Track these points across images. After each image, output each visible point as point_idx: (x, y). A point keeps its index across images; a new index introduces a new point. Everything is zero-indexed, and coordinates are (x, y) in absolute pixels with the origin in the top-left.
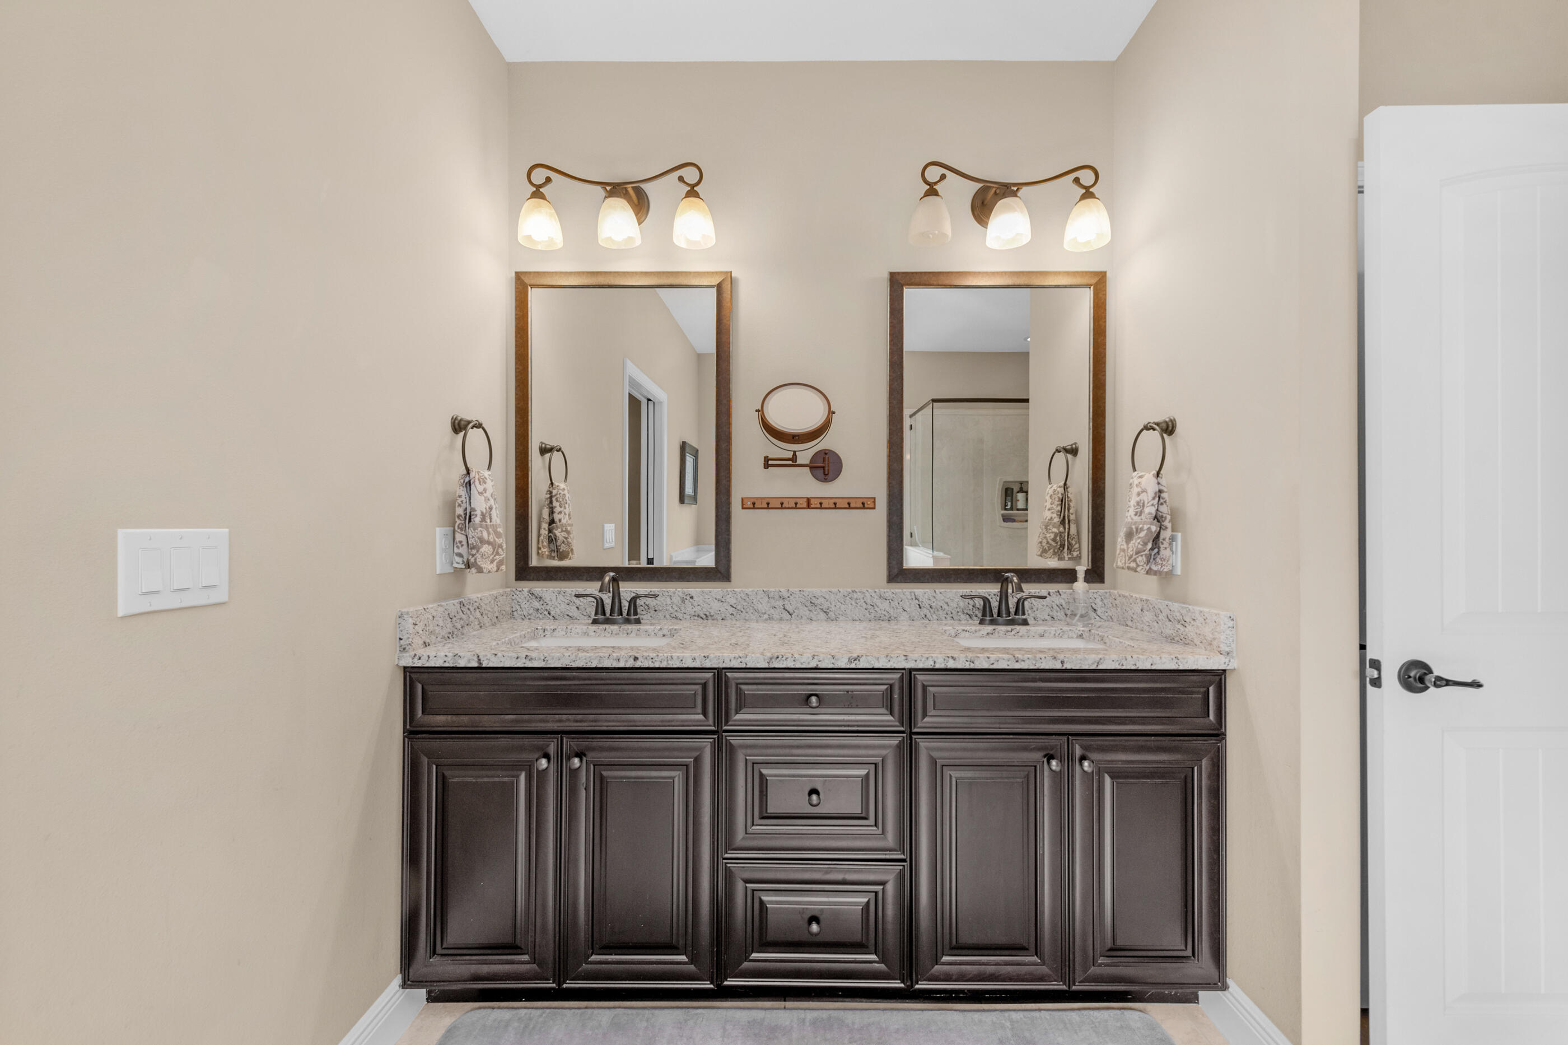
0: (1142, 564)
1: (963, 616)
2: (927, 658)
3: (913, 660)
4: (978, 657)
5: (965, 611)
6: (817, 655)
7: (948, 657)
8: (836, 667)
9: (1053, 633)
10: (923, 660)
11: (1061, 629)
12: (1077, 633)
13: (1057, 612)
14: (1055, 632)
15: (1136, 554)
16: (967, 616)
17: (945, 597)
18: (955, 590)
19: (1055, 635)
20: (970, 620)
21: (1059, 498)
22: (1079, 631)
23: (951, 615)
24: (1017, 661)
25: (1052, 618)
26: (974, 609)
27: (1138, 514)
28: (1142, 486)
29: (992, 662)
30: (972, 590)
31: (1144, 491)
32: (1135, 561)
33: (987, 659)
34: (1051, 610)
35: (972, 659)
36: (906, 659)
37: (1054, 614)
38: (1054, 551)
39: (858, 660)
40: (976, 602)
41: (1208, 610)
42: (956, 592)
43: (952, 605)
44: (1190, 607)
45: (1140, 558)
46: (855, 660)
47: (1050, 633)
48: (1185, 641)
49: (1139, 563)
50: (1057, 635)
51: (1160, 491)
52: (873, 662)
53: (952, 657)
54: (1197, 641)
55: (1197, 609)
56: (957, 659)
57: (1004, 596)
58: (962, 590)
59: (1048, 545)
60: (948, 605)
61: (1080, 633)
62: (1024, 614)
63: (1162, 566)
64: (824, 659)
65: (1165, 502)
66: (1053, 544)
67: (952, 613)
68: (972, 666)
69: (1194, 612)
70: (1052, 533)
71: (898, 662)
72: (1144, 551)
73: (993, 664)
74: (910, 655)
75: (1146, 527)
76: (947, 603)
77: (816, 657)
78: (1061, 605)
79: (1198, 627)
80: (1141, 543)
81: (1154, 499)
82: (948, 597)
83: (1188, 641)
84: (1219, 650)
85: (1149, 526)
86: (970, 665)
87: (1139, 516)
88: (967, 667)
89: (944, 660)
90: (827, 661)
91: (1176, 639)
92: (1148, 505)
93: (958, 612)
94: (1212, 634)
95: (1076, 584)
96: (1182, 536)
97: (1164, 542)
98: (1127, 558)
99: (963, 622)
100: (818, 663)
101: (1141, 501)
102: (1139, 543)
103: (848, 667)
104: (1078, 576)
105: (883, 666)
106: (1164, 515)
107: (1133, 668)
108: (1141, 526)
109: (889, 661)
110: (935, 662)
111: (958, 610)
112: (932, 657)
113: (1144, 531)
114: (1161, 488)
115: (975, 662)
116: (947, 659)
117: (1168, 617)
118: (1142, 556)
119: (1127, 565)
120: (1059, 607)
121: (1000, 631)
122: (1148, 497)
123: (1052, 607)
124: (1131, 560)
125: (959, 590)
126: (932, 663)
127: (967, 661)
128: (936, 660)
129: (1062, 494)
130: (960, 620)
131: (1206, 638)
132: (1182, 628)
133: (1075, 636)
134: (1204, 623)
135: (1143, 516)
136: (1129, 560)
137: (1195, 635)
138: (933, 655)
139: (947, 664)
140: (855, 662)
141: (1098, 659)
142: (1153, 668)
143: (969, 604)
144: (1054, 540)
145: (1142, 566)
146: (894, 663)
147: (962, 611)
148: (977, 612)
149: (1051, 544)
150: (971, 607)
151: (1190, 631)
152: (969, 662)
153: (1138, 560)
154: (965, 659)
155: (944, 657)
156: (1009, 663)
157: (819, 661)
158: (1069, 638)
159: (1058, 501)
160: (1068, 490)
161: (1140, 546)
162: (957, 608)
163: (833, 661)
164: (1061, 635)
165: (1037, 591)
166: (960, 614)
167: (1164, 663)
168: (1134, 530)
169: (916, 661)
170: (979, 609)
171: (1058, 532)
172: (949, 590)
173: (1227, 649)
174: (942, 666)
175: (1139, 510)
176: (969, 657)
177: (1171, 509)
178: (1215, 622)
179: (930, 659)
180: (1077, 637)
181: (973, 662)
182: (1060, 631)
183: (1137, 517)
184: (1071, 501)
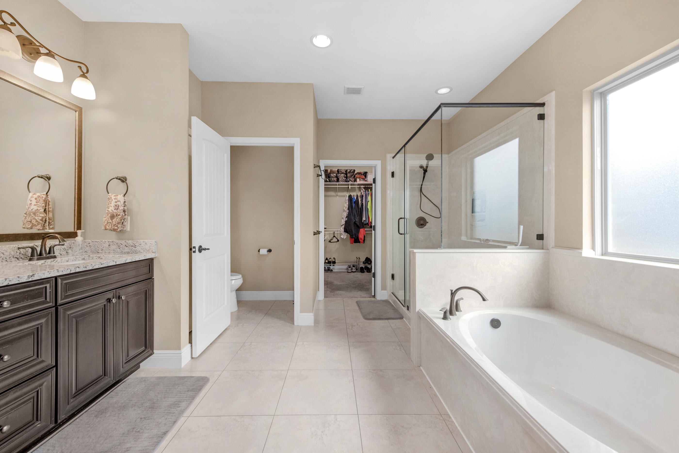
0: (120, 227)
1: (13, 259)
2: (68, 269)
3: (61, 271)
4: (88, 265)
5: (15, 256)
6: (8, 278)
7: (76, 267)
8: (20, 282)
9: (72, 259)
10: (66, 270)
11: (76, 257)
12: (82, 258)
13: (63, 252)
14: (73, 259)
15: (118, 224)
16: (16, 259)
17: (2, 250)
18: (8, 246)
19: (73, 260)
20: (17, 260)
21: (43, 200)
22: (83, 257)
23: (6, 260)
24: (102, 264)
25: (61, 254)
26: (20, 255)
27: (116, 209)
28: (118, 199)
29: (93, 266)
30: (19, 245)
31: (119, 201)
32: (117, 226)
33: (91, 266)
34: (60, 251)
35: (86, 266)
36: (58, 271)
37: (62, 253)
38: (42, 225)
39: (33, 276)
40: (21, 251)
41: (147, 240)
42: (9, 247)
43: (6, 254)
44: (138, 241)
45: (119, 225)
46: (32, 276)
47: (71, 259)
48: (136, 252)
49: (119, 227)
50: (74, 260)
51: (125, 202)
52: (41, 276)
53: (78, 267)
54: (142, 251)
55: (142, 241)
56: (80, 267)
57: (43, 245)
58: (12, 245)
59: (37, 223)
60: (4, 254)
61: (83, 258)
62: (54, 253)
63: (123, 228)
64: (13, 280)
65: (126, 206)
66: (41, 222)
67: (6, 258)
68: (86, 269)
69: (141, 242)
70: (40, 216)
71: (54, 273)
72: (121, 223)
73: (93, 267)
74: (60, 269)
75: (121, 214)
76: (3, 253)
77: (7, 279)
78: (65, 248)
79: (142, 247)
80: (120, 220)
81: (123, 204)
82: (4, 250)
83: (137, 252)
84: (152, 252)
85: (122, 214)
86: (85, 269)
87: (117, 210)
88: (84, 270)
89: (75, 269)
90: (14, 280)
91: (130, 252)
92: (121, 206)
93: (10, 257)
94: (149, 247)
95: (76, 238)
96: (130, 218)
97: (125, 219)
98: (113, 226)
99: (13, 262)
100: (9, 282)
101: (117, 205)
102: (119, 220)
103: (27, 281)
104: (78, 234)
105: (46, 277)
106: (126, 210)
107: (135, 261)
108: (119, 214)
109: (50, 274)
110: (71, 270)
111: (10, 256)
112: (70, 268)
113: (120, 215)
114: (125, 201)
115: (87, 267)
116: (76, 268)
117: (126, 246)
118: (120, 224)
119: (113, 228)
120: (64, 249)
121: (48, 262)
122: (121, 204)
123: (61, 250)
124: (115, 226)
125: (11, 246)
126: (70, 271)
127: (84, 267)
128: (71, 269)
129: (45, 198)
130: (11, 262)
131: (147, 249)
132: (134, 248)
133: (81, 259)
134: (145, 245)
135: (118, 210)
136: (114, 226)
137: (141, 249)
138: (69, 267)
139: (76, 270)
140: (32, 277)
141: (126, 260)
142: (140, 260)
143: (17, 252)
144: (42, 220)
145: (120, 228)
146: (52, 274)
147: (12, 256)
148: (22, 256)
149: (39, 222)
150: (18, 254)
151: (138, 248)
152: (85, 268)
153: (118, 226)
154: (83, 267)
155: (75, 268)
156: (99, 266)
157: (10, 281)
158: (78, 260)
159: (43, 201)
160: (48, 196)
161: (119, 221)
162: (9, 255)
163: (19, 279)
164: (75, 260)
165: (54, 243)
166: (11, 258)
167: (142, 258)
168: (115, 215)
169: (62, 271)
170: (23, 254)
171: (44, 216)
172: (4, 246)
173: (155, 251)
174: (74, 272)
175: (117, 208)
176: (85, 266)
177: (127, 208)
178: (151, 244)
179: (69, 269)
180: (82, 260)
181: (86, 268)
182: (75, 258)
183: (115, 210)
184: (49, 202)
